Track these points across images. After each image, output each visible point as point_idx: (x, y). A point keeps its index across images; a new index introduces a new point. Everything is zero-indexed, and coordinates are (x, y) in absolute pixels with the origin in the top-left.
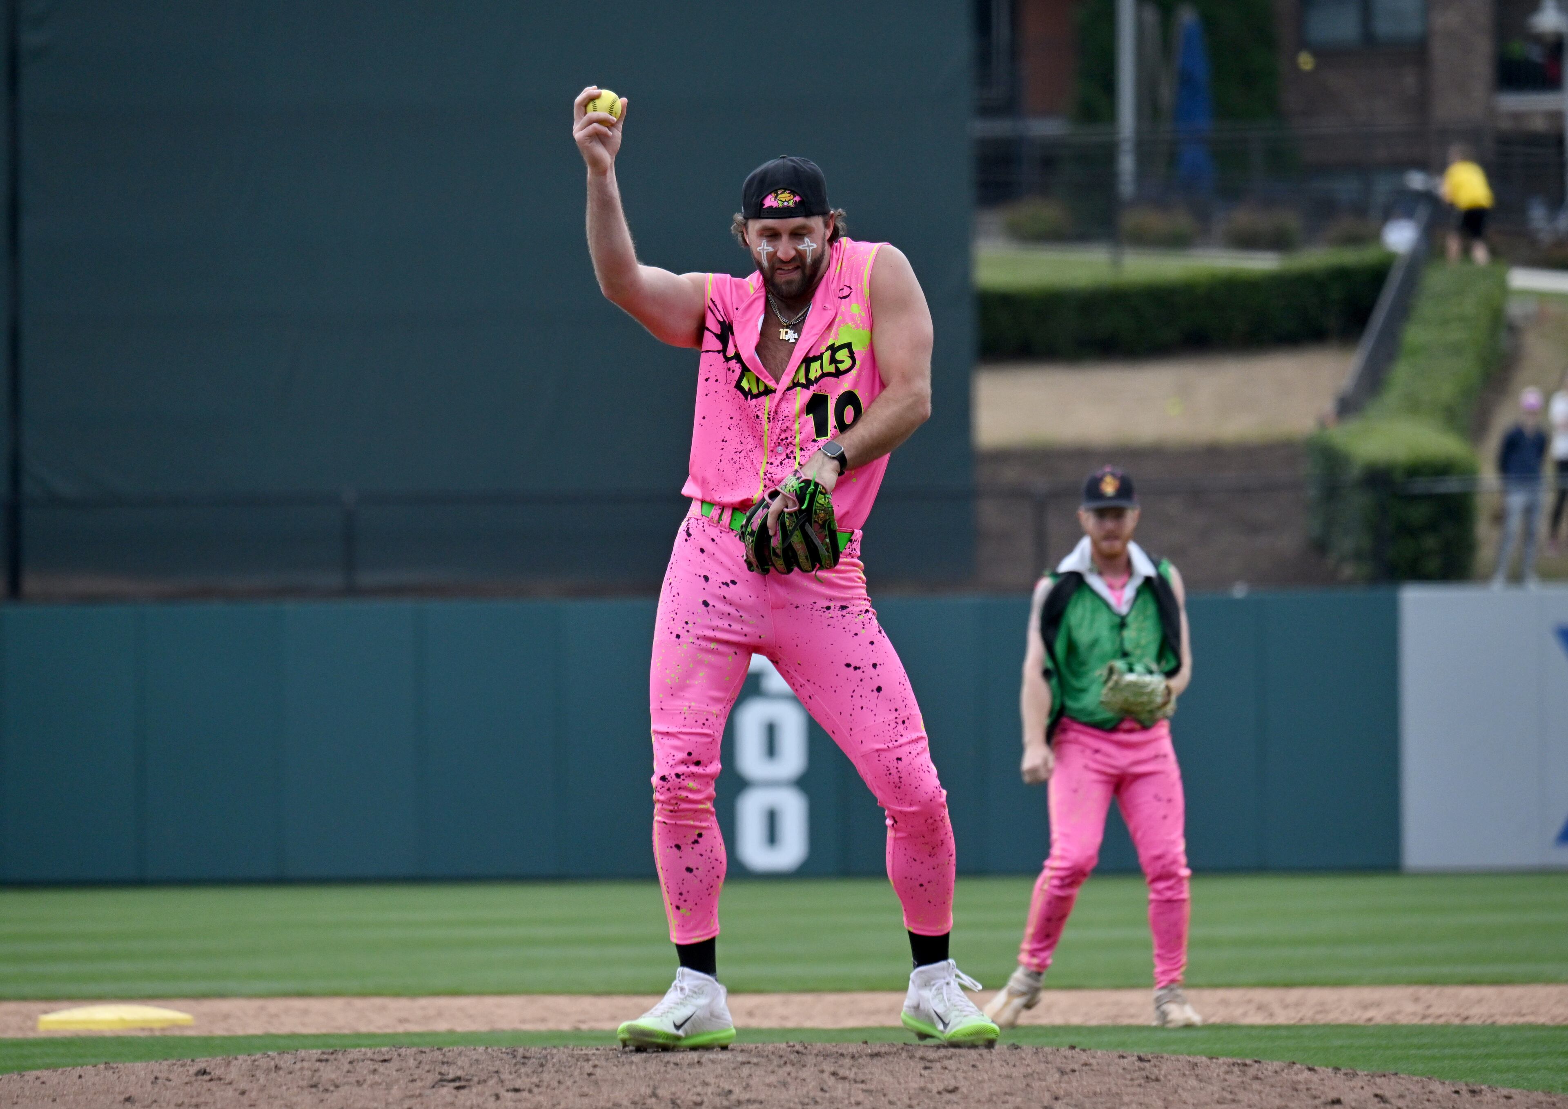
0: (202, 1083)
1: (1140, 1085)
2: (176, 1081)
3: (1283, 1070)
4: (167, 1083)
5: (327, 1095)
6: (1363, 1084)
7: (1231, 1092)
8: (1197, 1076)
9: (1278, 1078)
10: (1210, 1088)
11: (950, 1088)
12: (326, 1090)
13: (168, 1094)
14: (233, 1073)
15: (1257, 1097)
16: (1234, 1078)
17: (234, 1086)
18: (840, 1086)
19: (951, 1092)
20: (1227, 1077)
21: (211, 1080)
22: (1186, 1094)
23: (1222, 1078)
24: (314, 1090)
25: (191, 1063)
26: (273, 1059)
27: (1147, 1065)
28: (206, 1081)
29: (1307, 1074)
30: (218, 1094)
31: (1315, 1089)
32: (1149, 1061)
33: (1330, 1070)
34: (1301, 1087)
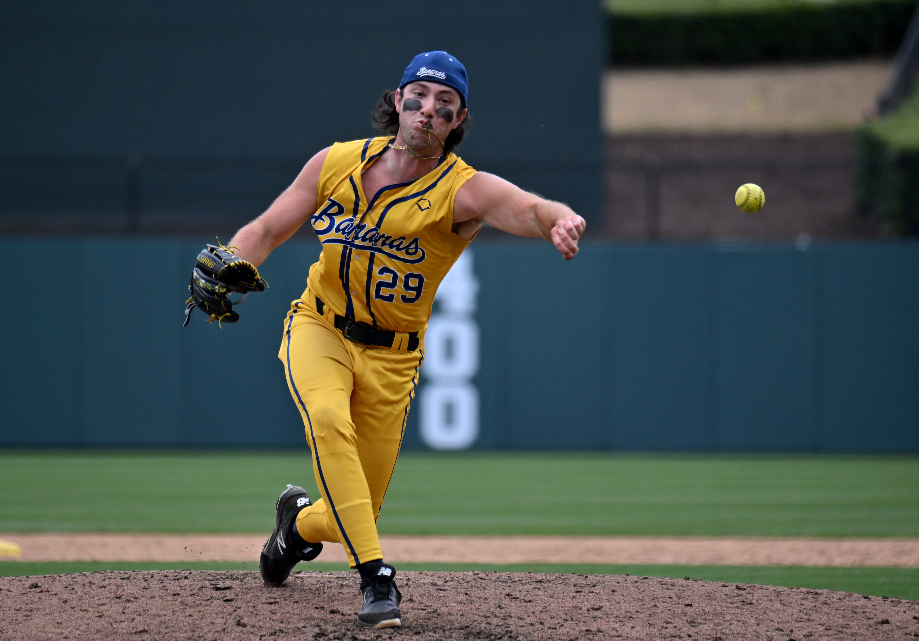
0: (34, 595)
1: (738, 607)
2: (15, 592)
3: (845, 598)
4: (8, 593)
5: (129, 605)
6: (905, 609)
7: (806, 614)
8: (781, 601)
9: (841, 604)
10: (790, 611)
11: (596, 607)
12: (129, 601)
13: (9, 602)
14: (58, 587)
15: (826, 618)
16: (809, 604)
17: (59, 596)
18: (513, 604)
19: (596, 610)
20: (804, 602)
21: (41, 592)
22: (772, 614)
23: (799, 603)
24: (118, 600)
25: (27, 579)
26: (87, 577)
27: (743, 592)
28: (38, 592)
29: (863, 601)
30: (47, 602)
31: (869, 613)
32: (745, 589)
33: (880, 598)
34: (859, 610)
